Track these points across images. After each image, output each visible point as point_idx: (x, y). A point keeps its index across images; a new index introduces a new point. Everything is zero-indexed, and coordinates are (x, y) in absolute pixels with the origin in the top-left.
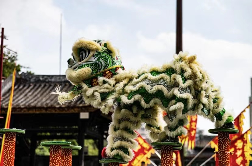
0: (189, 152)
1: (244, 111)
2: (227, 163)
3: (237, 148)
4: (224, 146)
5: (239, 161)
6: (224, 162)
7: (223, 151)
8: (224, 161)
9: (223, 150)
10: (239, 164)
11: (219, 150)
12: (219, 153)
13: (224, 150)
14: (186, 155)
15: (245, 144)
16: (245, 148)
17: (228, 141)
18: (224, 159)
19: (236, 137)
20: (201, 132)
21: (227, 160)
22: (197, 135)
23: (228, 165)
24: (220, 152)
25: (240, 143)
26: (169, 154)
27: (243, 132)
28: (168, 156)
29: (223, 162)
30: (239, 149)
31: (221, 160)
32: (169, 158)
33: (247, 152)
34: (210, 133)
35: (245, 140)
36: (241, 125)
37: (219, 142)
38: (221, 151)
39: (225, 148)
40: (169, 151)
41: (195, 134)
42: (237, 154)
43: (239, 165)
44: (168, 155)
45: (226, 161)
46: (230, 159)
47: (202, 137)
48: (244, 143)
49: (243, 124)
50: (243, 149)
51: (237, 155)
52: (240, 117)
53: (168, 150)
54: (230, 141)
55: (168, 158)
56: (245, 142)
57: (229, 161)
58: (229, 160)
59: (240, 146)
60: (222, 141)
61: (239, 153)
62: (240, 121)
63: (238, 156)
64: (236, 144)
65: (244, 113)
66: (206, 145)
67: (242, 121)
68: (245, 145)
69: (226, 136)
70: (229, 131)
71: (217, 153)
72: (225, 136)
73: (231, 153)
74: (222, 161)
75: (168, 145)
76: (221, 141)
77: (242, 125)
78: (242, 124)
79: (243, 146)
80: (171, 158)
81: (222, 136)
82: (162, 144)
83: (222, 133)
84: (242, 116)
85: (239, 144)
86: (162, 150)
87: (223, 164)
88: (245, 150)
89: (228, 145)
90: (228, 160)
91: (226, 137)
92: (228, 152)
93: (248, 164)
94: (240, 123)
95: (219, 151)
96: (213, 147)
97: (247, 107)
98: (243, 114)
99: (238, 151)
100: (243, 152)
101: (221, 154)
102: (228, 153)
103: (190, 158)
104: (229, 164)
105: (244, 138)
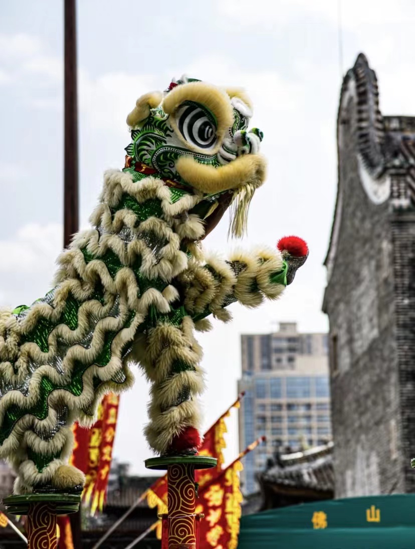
0: (92, 520)
1: (226, 414)
2: (189, 542)
3: (211, 504)
4: (181, 499)
5: (213, 536)
6: (182, 539)
7: (180, 512)
8: (182, 537)
9: (179, 510)
10: (214, 544)
11: (169, 509)
12: (169, 517)
13: (182, 508)
14: (85, 527)
15: (229, 495)
16: (229, 504)
17: (191, 486)
18: (181, 531)
19: (208, 477)
20: (122, 467)
21: (189, 533)
22: (113, 477)
23: (191, 546)
24: (172, 516)
25: (217, 491)
26: (47, 524)
27: (224, 466)
28: (45, 528)
29: (180, 540)
30: (215, 508)
31: (174, 534)
32: (48, 534)
33: (232, 513)
34: (150, 468)
35: (228, 484)
36: (218, 448)
37: (169, 491)
38: (174, 512)
39: (183, 504)
40: (48, 517)
41: (108, 473)
42: (209, 518)
43: (215, 547)
44: (45, 526)
45: (187, 536)
46: (196, 533)
47: (125, 481)
48: (226, 492)
49: (225, 446)
50: (223, 506)
51: (209, 522)
52: (216, 429)
53: (46, 514)
54: (196, 488)
55: (45, 533)
56: (228, 490)
57: (193, 537)
58: (194, 535)
59: (217, 500)
60: (177, 487)
61: (214, 517)
62: (217, 438)
63: (212, 524)
64: (207, 496)
65: (226, 420)
66: (133, 502)
67: (222, 438)
68: (228, 498)
69: (187, 475)
70: (193, 461)
71: (165, 516)
72: (184, 474)
73: (198, 517)
74: (177, 536)
75: (43, 503)
76: (174, 486)
77: (220, 449)
78: (221, 445)
79: (225, 499)
80: (51, 536)
81: (177, 473)
82: (31, 499)
83: (179, 468)
84: (221, 426)
85: (215, 495)
86: (30, 514)
87: (180, 543)
88: (229, 508)
89: (191, 498)
90: (191, 535)
91: (186, 478)
92: (192, 514)
93: (234, 542)
94: (218, 442)
95: (169, 513)
96: (152, 505)
97: (234, 405)
98: (223, 423)
99: (212, 512)
100: (224, 514)
101: (174, 520)
102: (192, 517)
103: (95, 534)
104: (194, 544)
105: (227, 481)
